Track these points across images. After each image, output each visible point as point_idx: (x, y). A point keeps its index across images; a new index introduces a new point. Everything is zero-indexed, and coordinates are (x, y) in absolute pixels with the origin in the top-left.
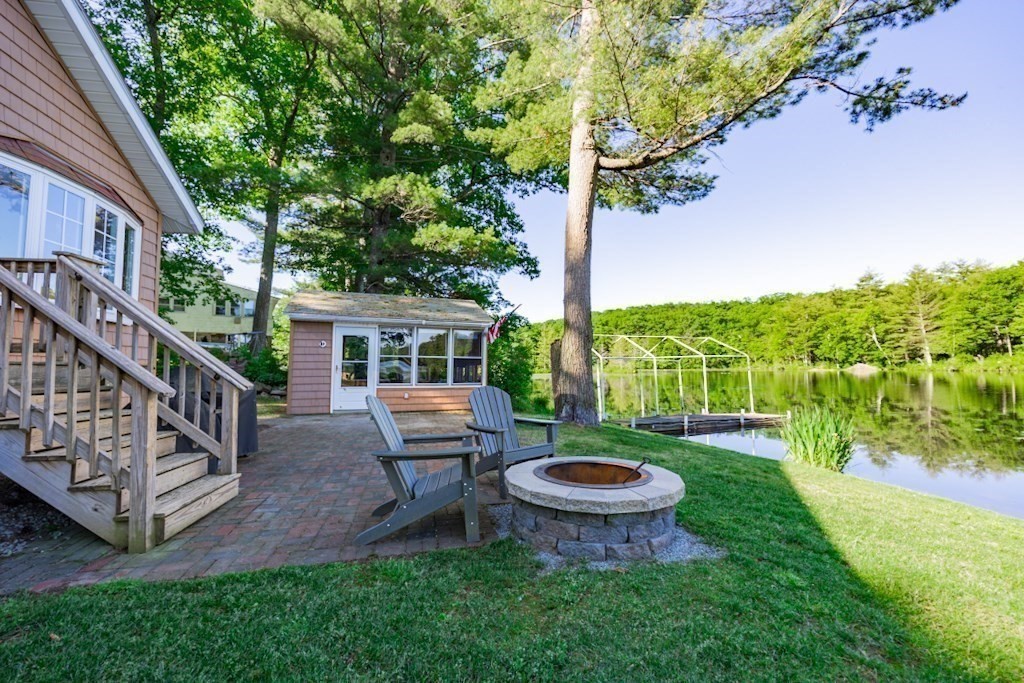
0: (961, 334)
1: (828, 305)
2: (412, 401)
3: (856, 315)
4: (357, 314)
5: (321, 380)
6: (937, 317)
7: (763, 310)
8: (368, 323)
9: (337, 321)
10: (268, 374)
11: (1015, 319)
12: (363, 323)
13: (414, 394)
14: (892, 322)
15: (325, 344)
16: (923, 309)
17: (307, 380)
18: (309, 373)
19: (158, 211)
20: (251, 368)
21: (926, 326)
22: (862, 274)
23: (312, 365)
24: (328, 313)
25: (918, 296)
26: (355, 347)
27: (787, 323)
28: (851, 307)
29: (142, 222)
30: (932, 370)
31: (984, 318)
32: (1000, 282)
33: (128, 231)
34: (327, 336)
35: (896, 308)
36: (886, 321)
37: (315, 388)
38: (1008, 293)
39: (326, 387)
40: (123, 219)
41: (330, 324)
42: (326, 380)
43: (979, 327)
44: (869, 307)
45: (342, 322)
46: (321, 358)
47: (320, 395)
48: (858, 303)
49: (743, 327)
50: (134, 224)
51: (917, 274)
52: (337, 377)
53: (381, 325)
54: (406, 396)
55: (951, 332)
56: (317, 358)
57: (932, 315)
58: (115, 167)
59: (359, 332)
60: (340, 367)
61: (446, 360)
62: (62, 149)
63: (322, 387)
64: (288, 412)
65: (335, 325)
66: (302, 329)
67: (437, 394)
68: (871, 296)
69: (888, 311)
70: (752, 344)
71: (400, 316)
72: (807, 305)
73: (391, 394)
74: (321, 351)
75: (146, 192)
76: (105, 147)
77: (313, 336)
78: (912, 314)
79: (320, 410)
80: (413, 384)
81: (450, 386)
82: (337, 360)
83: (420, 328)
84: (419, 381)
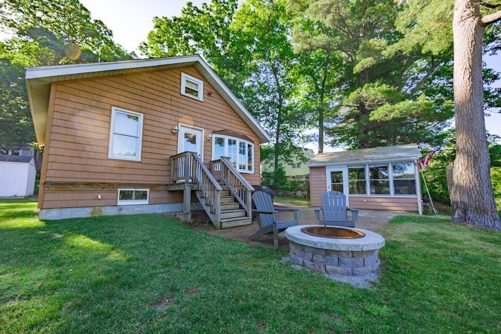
4: (337, 162)
8: (341, 165)
12: (339, 165)
13: (369, 200)
15: (323, 176)
17: (317, 192)
18: (318, 189)
19: (258, 137)
24: (323, 162)
26: (337, 178)
29: (253, 143)
33: (249, 146)
34: (324, 173)
40: (247, 143)
41: (324, 167)
45: (329, 165)
46: (322, 183)
50: (250, 143)
53: (348, 165)
54: (365, 201)
56: (320, 182)
58: (245, 129)
59: (337, 169)
60: (330, 186)
61: (388, 181)
62: (232, 129)
64: (311, 205)
65: (327, 168)
66: (314, 170)
67: (384, 200)
71: (357, 159)
73: (356, 199)
74: (322, 179)
75: (254, 133)
76: (243, 124)
77: (318, 173)
80: (368, 194)
81: (392, 196)
82: (329, 183)
83: (370, 165)
84: (372, 193)
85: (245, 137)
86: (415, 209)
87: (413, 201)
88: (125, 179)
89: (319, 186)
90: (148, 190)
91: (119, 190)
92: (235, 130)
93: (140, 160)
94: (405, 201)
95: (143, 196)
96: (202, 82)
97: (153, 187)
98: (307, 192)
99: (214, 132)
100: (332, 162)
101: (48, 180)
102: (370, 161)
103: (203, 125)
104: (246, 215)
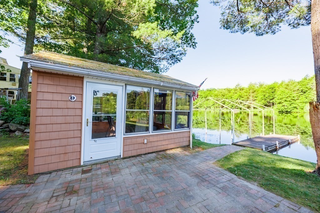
0: (261, 102)
1: (227, 92)
2: (149, 145)
3: (235, 95)
5: (71, 134)
6: (255, 97)
7: (208, 93)
9: (88, 75)
10: (22, 117)
11: (275, 98)
13: (151, 139)
14: (244, 98)
15: (75, 98)
16: (252, 94)
17: (54, 135)
21: (252, 99)
22: (237, 84)
23: (60, 120)
25: (251, 91)
27: (216, 97)
28: (233, 93)
30: (253, 111)
31: (267, 98)
32: (271, 88)
34: (78, 91)
35: (246, 94)
36: (242, 97)
37: (64, 142)
38: (273, 91)
39: (76, 141)
41: (80, 79)
42: (77, 134)
43: (265, 100)
44: (238, 93)
46: (71, 112)
47: (70, 149)
48: (235, 92)
49: (203, 97)
51: (251, 85)
52: (87, 130)
54: (145, 142)
55: (259, 101)
56: (65, 112)
57: (254, 96)
60: (91, 120)
61: (171, 113)
63: (72, 141)
65: (85, 80)
66: (47, 81)
68: (239, 90)
69: (243, 95)
70: (205, 102)
72: (222, 92)
73: (134, 141)
74: (70, 105)
77: (61, 89)
78: (250, 96)
79: (70, 164)
80: (150, 131)
81: (173, 131)
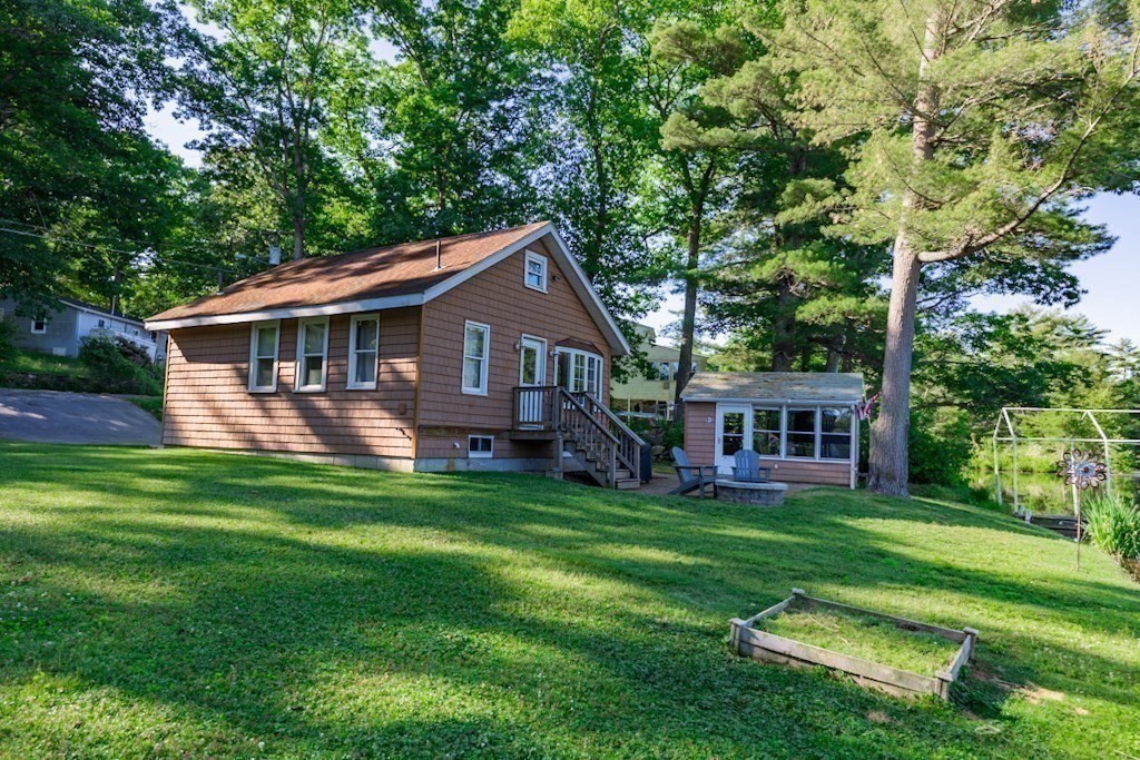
2: (780, 472)
4: (735, 396)
5: (707, 449)
8: (743, 403)
9: (720, 402)
12: (739, 403)
13: (784, 465)
15: (710, 420)
18: (699, 443)
19: (609, 345)
20: (667, 439)
24: (711, 395)
26: (734, 423)
29: (602, 356)
33: (599, 363)
34: (712, 414)
39: (711, 454)
40: (587, 355)
41: (713, 404)
42: (711, 449)
45: (723, 402)
46: (707, 431)
47: (707, 461)
52: (719, 447)
53: (754, 405)
54: (776, 466)
56: (704, 431)
58: (593, 332)
59: (736, 410)
60: (722, 439)
61: (814, 435)
63: (708, 453)
66: (693, 408)
67: (805, 466)
71: (769, 396)
74: (707, 425)
75: (604, 338)
76: (590, 324)
77: (701, 413)
80: (783, 456)
81: (817, 461)
82: (719, 433)
83: (789, 406)
84: (789, 454)
85: (592, 348)
86: (846, 482)
87: (844, 469)
88: (475, 421)
89: (701, 437)
90: (492, 437)
91: (470, 436)
92: (581, 336)
93: (486, 394)
94: (834, 468)
95: (487, 446)
96: (545, 259)
97: (497, 432)
98: (663, 448)
99: (559, 343)
100: (728, 396)
101: (421, 422)
102: (790, 401)
103: (546, 333)
104: (632, 476)
